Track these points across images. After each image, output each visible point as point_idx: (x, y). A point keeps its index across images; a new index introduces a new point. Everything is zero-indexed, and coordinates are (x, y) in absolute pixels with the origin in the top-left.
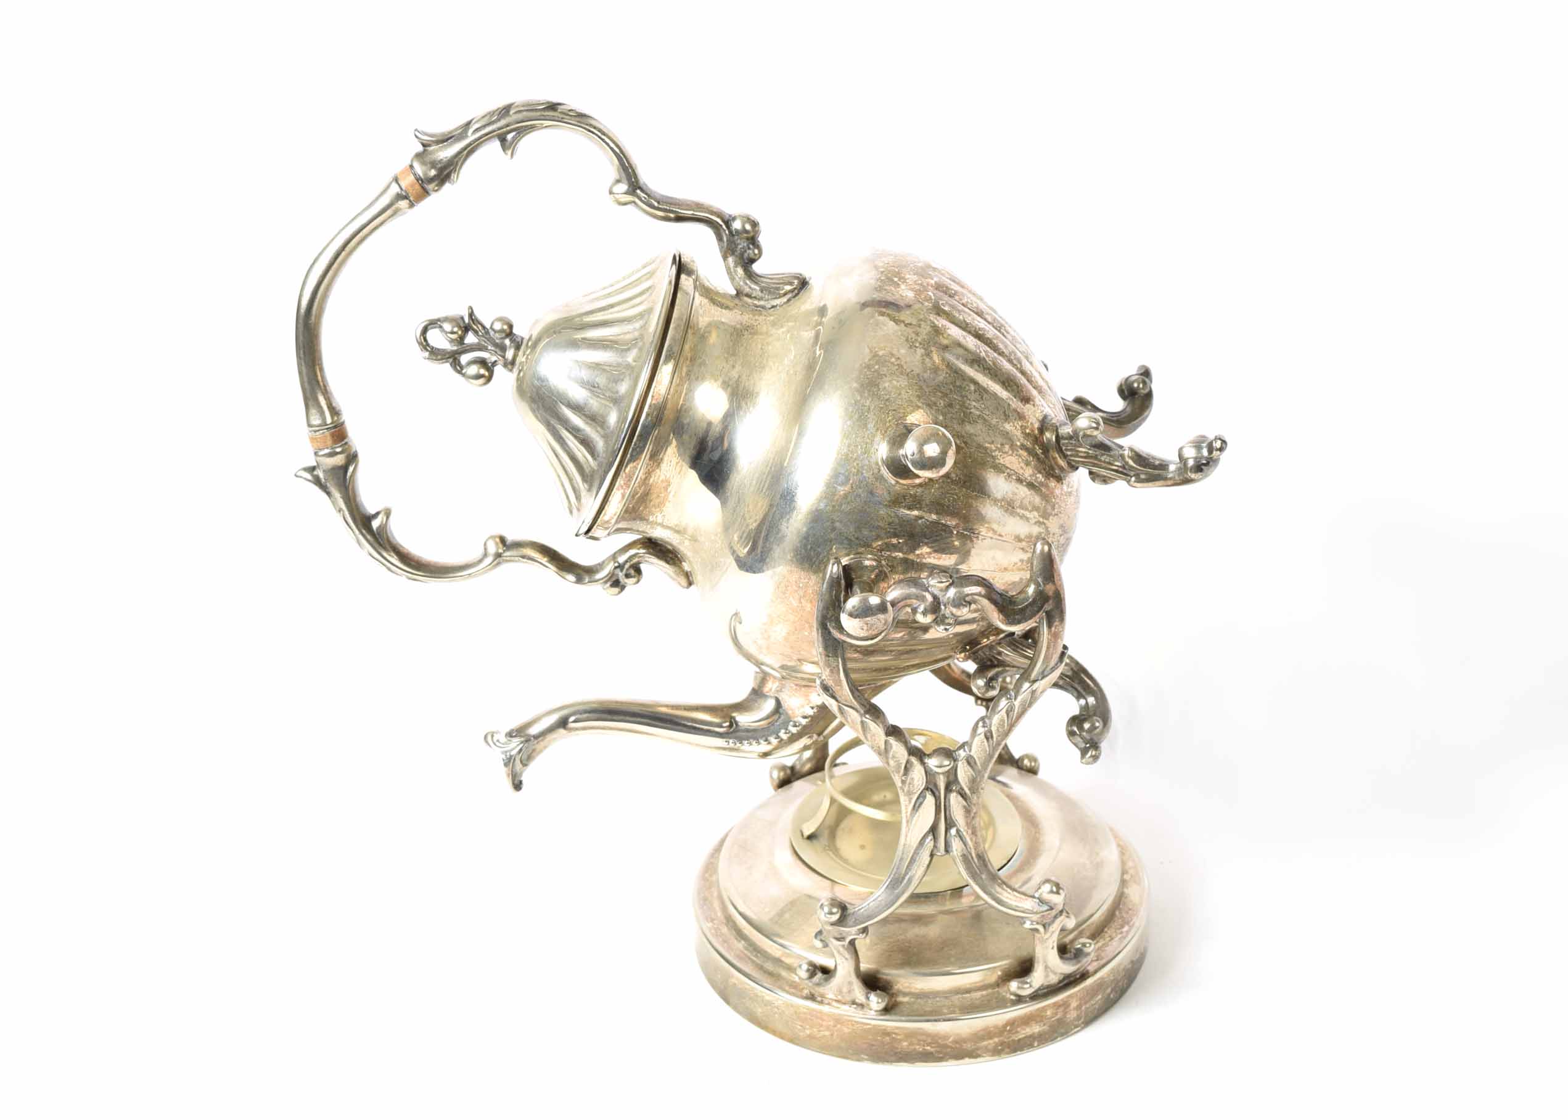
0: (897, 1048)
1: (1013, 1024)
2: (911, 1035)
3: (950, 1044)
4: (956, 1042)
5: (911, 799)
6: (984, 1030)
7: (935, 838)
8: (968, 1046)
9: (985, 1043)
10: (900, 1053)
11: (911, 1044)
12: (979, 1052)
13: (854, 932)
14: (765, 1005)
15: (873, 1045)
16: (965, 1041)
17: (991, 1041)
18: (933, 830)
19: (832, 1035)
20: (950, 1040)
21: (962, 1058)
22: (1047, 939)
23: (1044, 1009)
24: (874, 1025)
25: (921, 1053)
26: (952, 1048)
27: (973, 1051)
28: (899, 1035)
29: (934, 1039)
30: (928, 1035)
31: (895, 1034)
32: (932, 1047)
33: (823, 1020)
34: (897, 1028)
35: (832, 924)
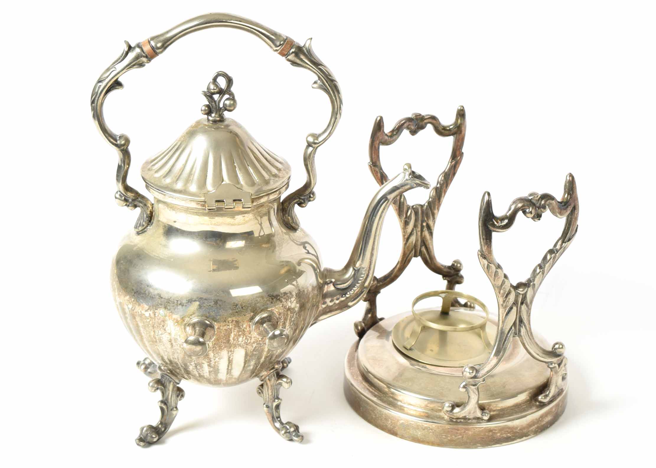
0: (495, 437)
1: (542, 417)
2: (502, 429)
3: (518, 431)
4: (520, 430)
5: (506, 309)
6: (532, 421)
7: (515, 328)
8: (525, 431)
9: (532, 428)
10: (496, 440)
11: (502, 434)
12: (529, 433)
13: (481, 381)
14: (424, 430)
15: (483, 438)
16: (524, 428)
17: (534, 427)
18: (514, 324)
19: (463, 437)
20: (519, 429)
21: (522, 437)
22: (559, 371)
23: (551, 408)
24: (485, 428)
25: (505, 438)
26: (518, 433)
27: (527, 433)
28: (496, 430)
29: (511, 429)
30: (509, 428)
31: (495, 430)
32: (510, 434)
33: (458, 430)
34: (496, 427)
35: (472, 378)
